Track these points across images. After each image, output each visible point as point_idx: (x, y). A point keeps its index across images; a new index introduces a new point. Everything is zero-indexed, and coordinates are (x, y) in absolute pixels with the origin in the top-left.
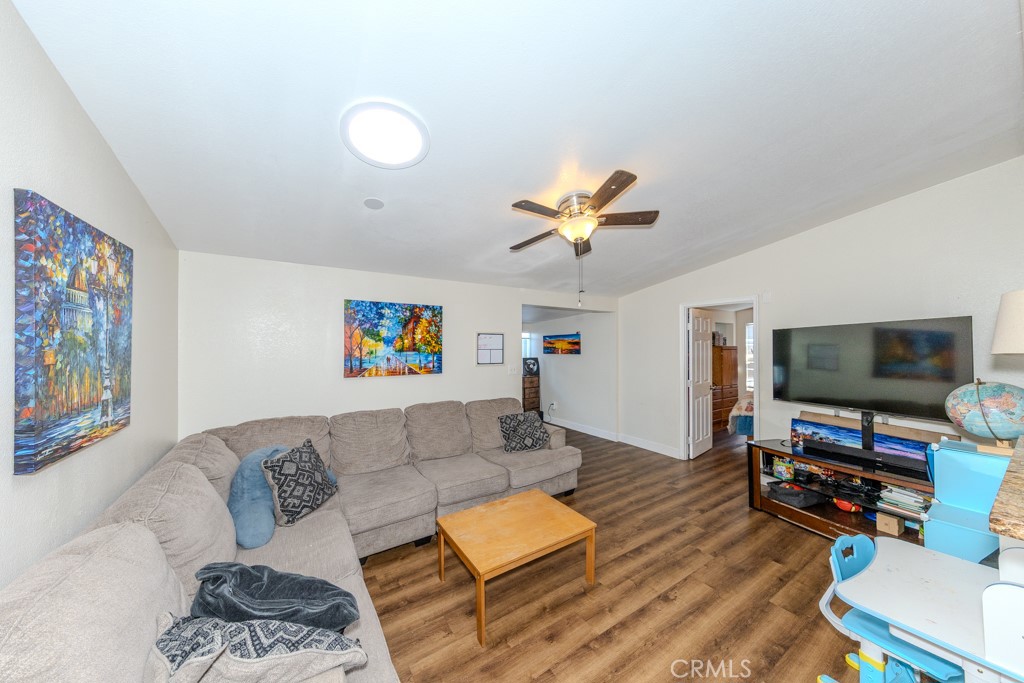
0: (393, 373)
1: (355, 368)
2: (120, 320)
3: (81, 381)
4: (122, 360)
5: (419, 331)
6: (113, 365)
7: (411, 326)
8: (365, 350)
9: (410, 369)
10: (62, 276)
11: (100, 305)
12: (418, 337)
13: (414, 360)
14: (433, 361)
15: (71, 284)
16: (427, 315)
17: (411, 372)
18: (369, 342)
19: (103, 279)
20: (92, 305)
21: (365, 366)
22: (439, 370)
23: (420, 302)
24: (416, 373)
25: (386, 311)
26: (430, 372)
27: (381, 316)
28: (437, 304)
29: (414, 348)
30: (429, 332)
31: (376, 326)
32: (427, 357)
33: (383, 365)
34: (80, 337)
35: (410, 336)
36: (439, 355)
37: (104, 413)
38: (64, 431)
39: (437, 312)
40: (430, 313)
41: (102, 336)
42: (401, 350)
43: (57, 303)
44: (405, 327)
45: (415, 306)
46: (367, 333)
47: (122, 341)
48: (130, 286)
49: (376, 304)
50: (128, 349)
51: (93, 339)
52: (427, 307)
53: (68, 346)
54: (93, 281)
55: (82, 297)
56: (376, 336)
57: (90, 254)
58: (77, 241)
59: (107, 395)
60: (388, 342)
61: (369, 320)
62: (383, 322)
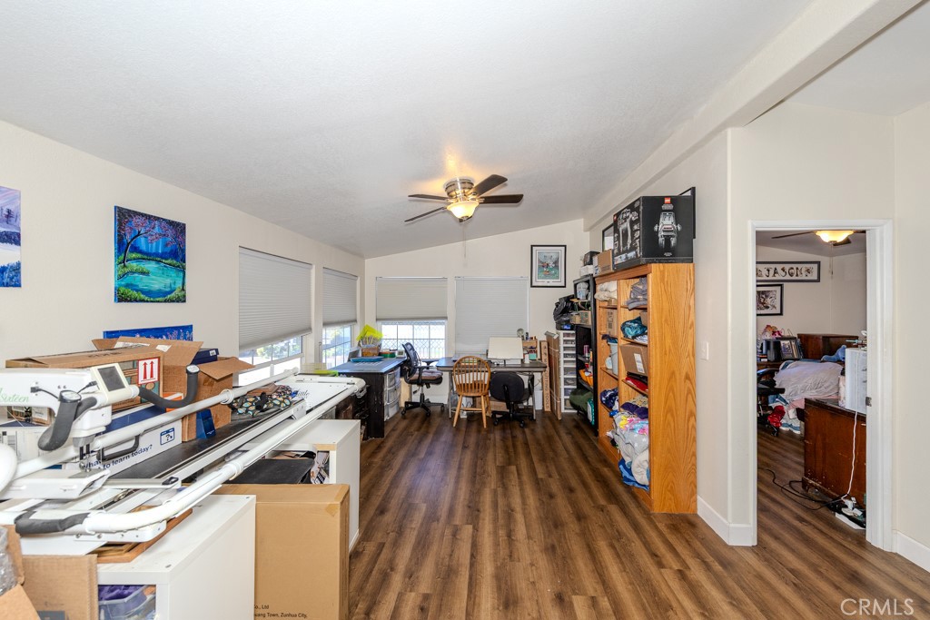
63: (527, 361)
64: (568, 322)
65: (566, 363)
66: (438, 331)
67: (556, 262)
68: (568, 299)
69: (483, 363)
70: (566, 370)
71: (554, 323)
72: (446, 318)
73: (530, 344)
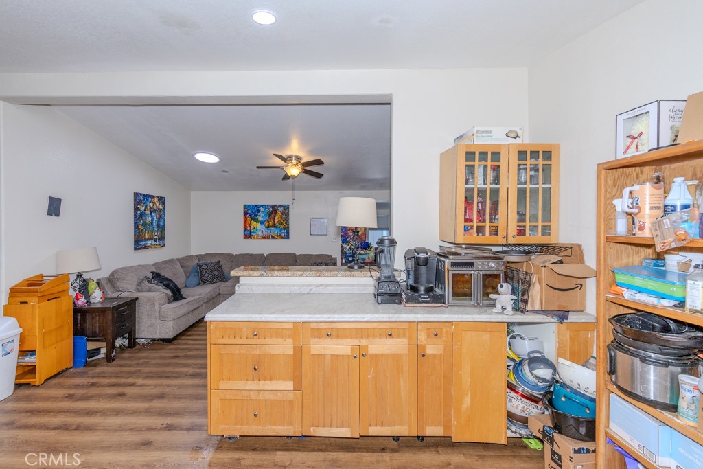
0: (264, 237)
1: (248, 235)
2: (161, 217)
3: (148, 233)
4: (162, 229)
5: (277, 217)
6: (158, 230)
7: (273, 215)
8: (252, 227)
9: (272, 236)
10: (143, 209)
11: (154, 214)
12: (276, 220)
13: (274, 232)
14: (284, 233)
15: (145, 210)
16: (281, 209)
17: (273, 237)
18: (254, 223)
19: (155, 207)
20: (151, 214)
21: (252, 234)
22: (288, 237)
23: (277, 204)
24: (275, 238)
25: (261, 209)
26: (282, 238)
27: (259, 211)
28: (286, 204)
29: (274, 226)
30: (282, 218)
31: (257, 216)
32: (281, 231)
33: (260, 234)
34: (148, 222)
35: (272, 220)
36: (287, 229)
37: (155, 241)
38: (143, 243)
39: (286, 208)
40: (282, 208)
41: (154, 222)
42: (268, 227)
43: (141, 215)
44: (270, 216)
45: (275, 206)
46: (252, 219)
47: (161, 223)
48: (164, 208)
49: (256, 206)
50: (164, 226)
51: (152, 223)
52: (281, 206)
53: (145, 224)
54: (151, 208)
55: (148, 213)
56: (257, 221)
57: (150, 202)
58: (147, 200)
59: (156, 237)
60: (262, 223)
61: (253, 213)
62: (259, 214)
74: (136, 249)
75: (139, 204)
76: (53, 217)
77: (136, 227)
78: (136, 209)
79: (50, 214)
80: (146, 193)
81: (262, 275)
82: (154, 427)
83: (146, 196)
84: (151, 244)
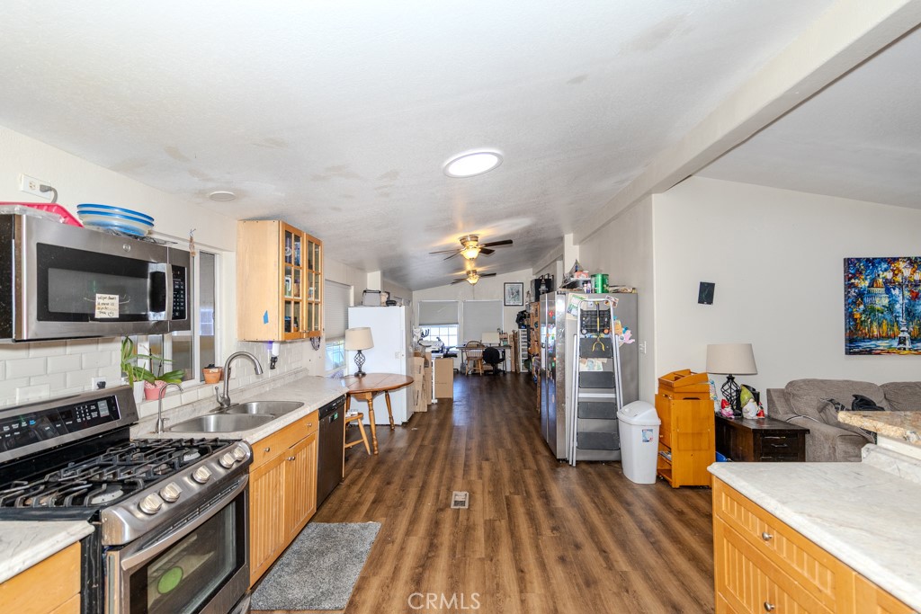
3: (880, 326)
10: (865, 284)
11: (896, 292)
15: (871, 285)
19: (899, 279)
20: (887, 292)
34: (878, 307)
37: (902, 342)
41: (898, 306)
43: (862, 295)
51: (889, 308)
53: (871, 311)
55: (880, 290)
57: (885, 270)
58: (876, 267)
59: (902, 334)
63: (502, 345)
64: (523, 325)
65: (522, 346)
66: (454, 330)
67: (518, 292)
68: (522, 312)
69: (479, 345)
70: (523, 350)
71: (517, 325)
72: (457, 323)
73: (503, 336)
74: (849, 352)
75: (854, 276)
76: (705, 306)
77: (850, 316)
78: (849, 286)
79: (701, 301)
80: (871, 256)
81: (906, 439)
82: (703, 603)
83: (872, 263)
84: (890, 347)
